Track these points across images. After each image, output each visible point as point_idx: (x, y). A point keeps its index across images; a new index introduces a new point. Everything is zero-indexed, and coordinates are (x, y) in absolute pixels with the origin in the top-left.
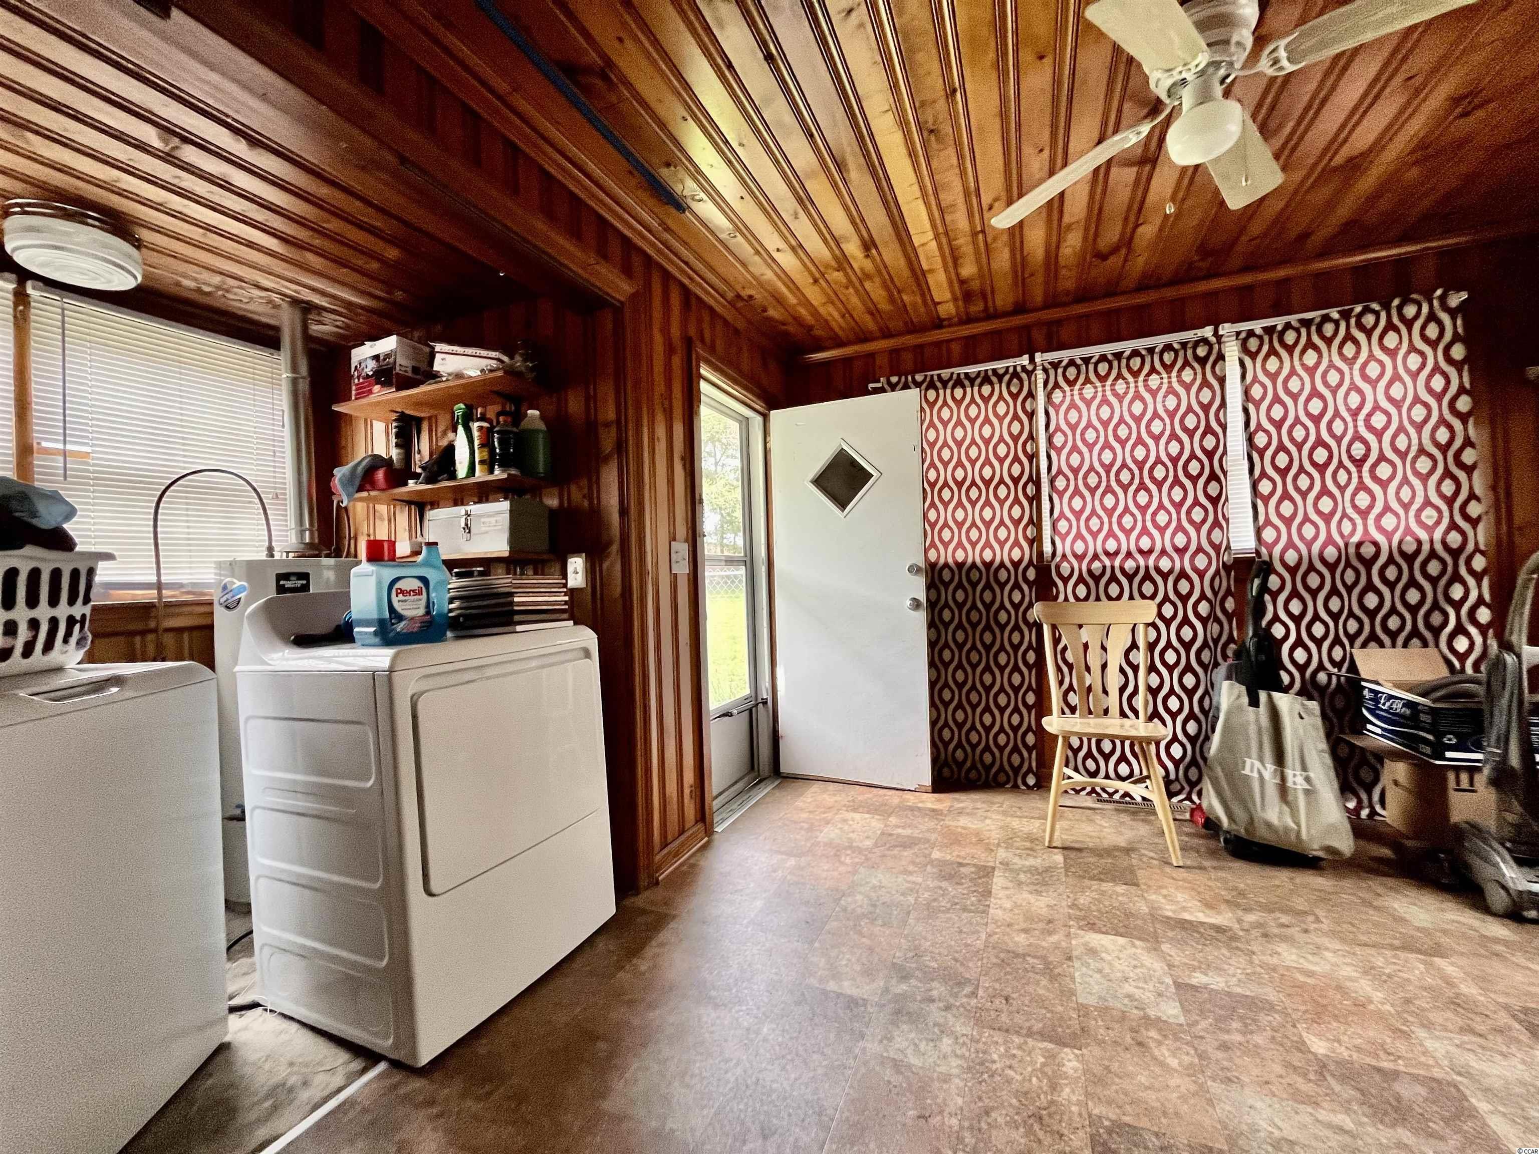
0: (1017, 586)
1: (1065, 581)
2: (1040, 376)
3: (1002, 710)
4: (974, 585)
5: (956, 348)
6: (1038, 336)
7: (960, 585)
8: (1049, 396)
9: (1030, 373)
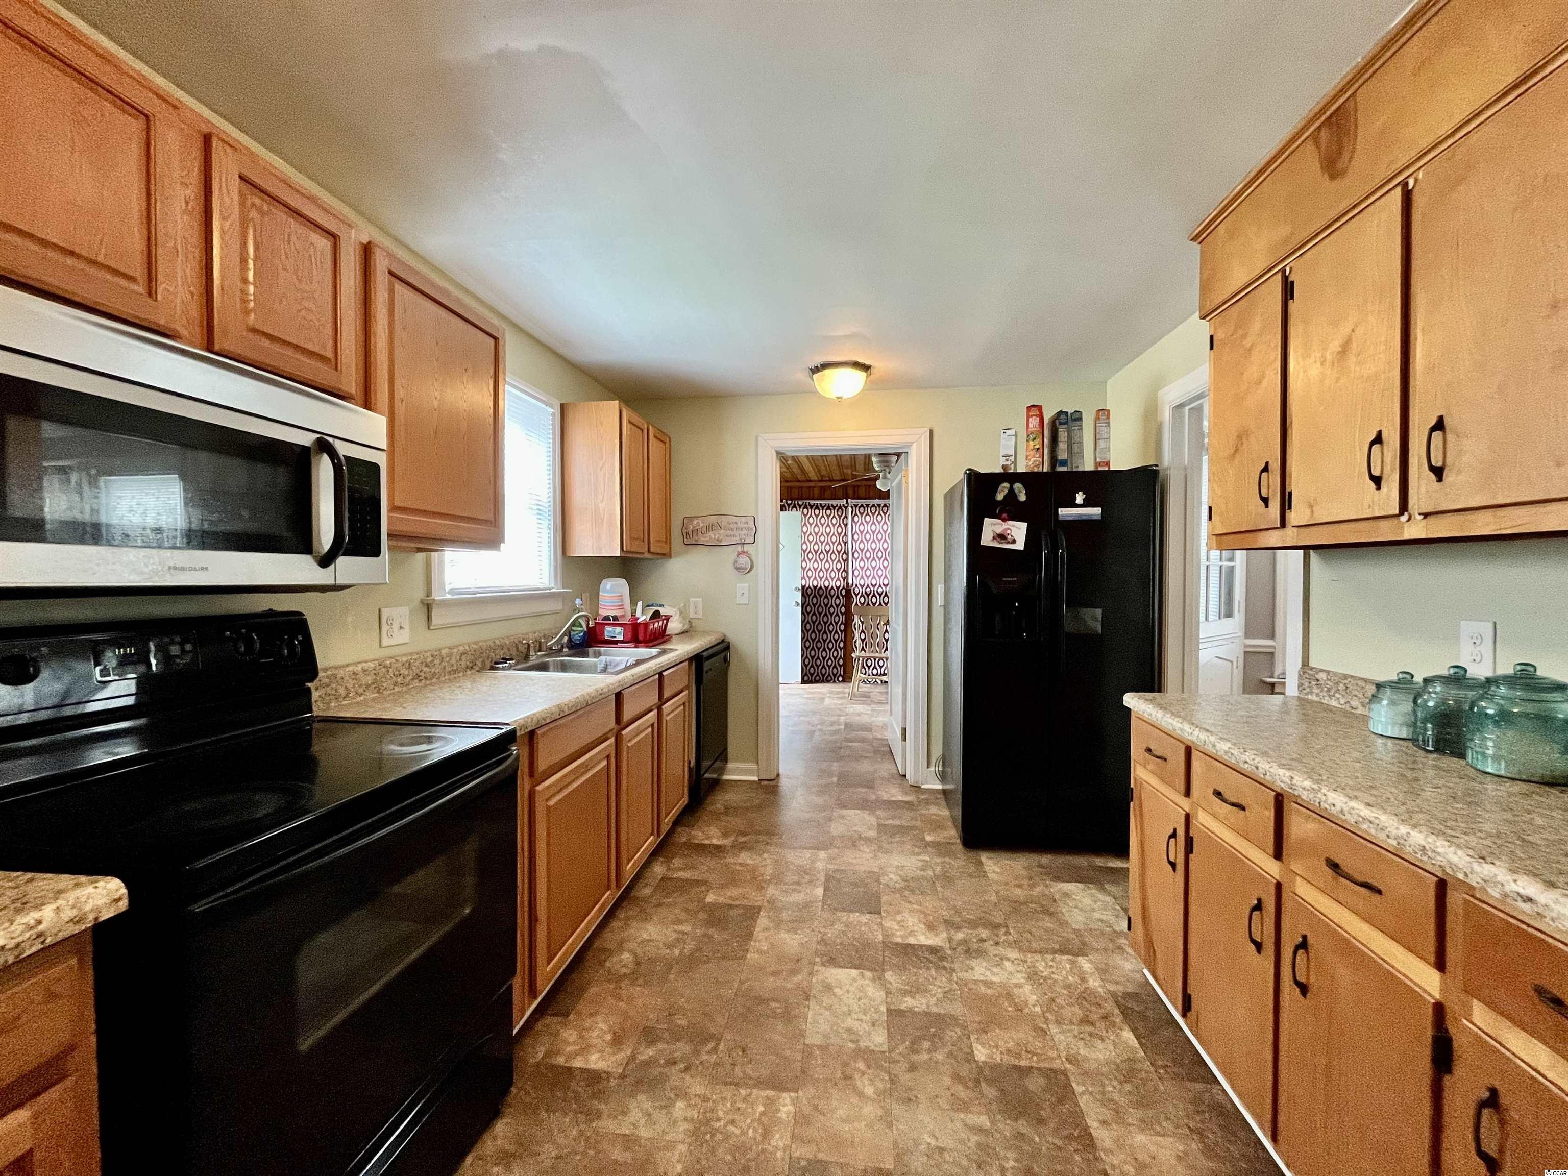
0: (838, 597)
1: (856, 595)
2: (850, 509)
3: (830, 650)
4: (821, 596)
5: (816, 491)
6: (850, 492)
7: (815, 596)
8: (853, 518)
9: (846, 508)
